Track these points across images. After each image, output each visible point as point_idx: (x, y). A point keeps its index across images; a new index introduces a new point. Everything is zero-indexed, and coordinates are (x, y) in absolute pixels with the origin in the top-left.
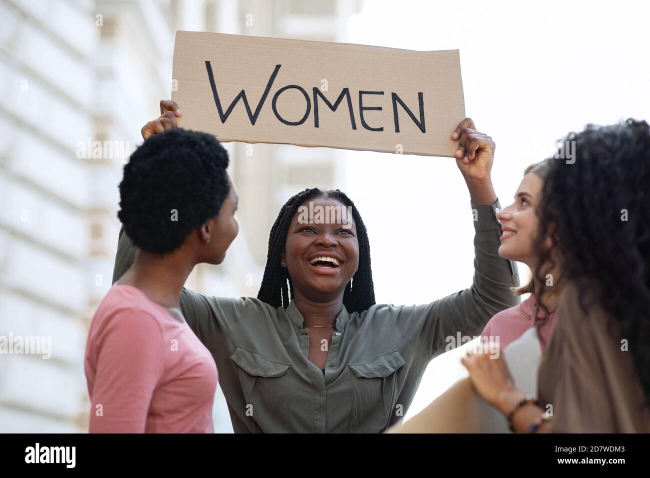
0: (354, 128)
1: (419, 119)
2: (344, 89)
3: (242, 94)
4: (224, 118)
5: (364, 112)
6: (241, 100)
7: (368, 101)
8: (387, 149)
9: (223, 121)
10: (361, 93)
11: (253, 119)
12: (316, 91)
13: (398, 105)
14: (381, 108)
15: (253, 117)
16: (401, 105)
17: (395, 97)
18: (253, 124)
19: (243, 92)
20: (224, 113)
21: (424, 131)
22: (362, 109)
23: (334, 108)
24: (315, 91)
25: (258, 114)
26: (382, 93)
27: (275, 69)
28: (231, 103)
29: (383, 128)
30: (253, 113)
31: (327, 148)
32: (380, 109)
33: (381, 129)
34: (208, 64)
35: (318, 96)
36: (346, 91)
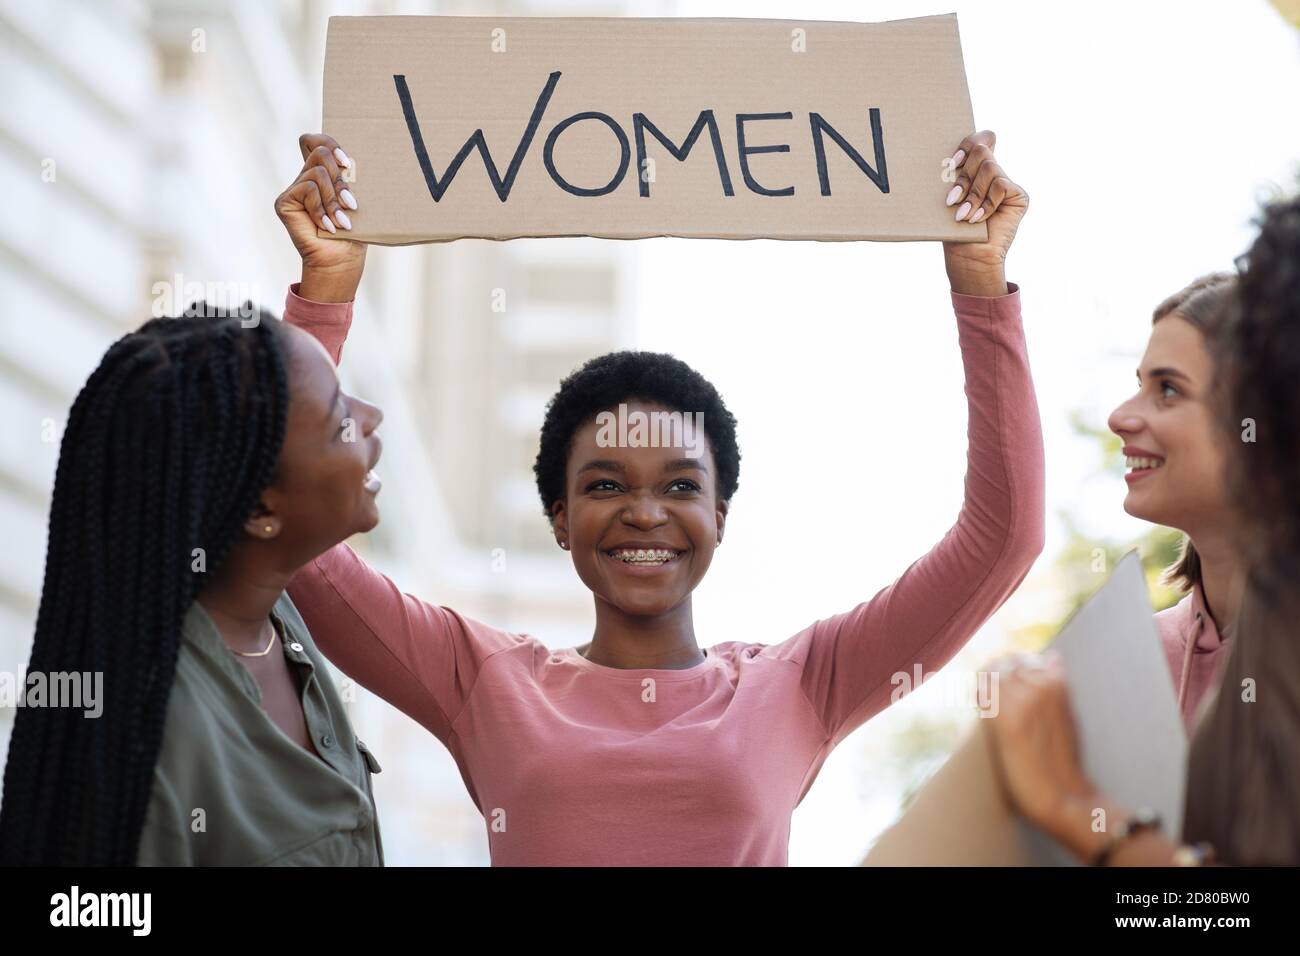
0: (729, 191)
1: (873, 164)
2: (703, 113)
3: (478, 139)
4: (437, 191)
5: (750, 158)
6: (476, 149)
7: (755, 134)
8: (805, 232)
9: (437, 198)
10: (741, 118)
11: (503, 189)
12: (640, 121)
13: (826, 137)
14: (788, 147)
15: (503, 185)
16: (832, 136)
17: (817, 122)
18: (504, 199)
19: (479, 133)
20: (438, 180)
21: (885, 189)
22: (744, 151)
23: (681, 154)
24: (638, 122)
25: (514, 177)
26: (788, 115)
27: (549, 82)
28: (452, 157)
29: (793, 188)
30: (502, 177)
31: (670, 239)
32: (785, 148)
33: (790, 192)
34: (400, 81)
35: (645, 130)
36: (706, 117)
